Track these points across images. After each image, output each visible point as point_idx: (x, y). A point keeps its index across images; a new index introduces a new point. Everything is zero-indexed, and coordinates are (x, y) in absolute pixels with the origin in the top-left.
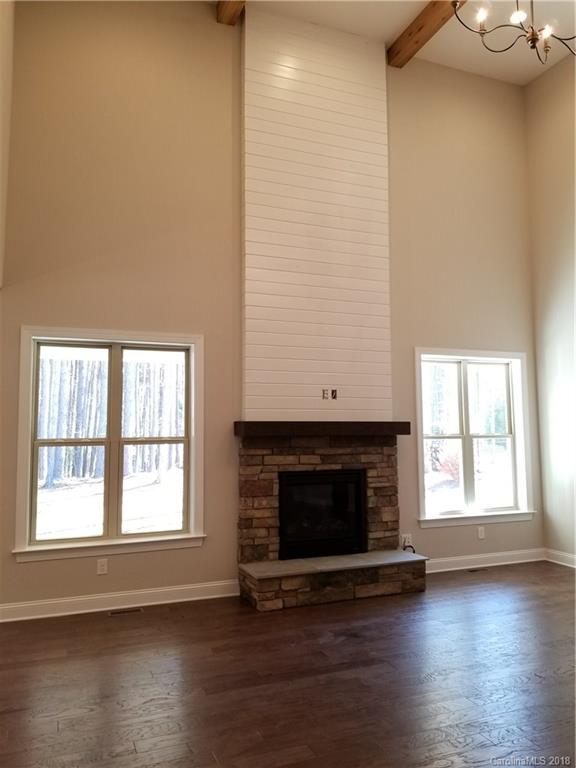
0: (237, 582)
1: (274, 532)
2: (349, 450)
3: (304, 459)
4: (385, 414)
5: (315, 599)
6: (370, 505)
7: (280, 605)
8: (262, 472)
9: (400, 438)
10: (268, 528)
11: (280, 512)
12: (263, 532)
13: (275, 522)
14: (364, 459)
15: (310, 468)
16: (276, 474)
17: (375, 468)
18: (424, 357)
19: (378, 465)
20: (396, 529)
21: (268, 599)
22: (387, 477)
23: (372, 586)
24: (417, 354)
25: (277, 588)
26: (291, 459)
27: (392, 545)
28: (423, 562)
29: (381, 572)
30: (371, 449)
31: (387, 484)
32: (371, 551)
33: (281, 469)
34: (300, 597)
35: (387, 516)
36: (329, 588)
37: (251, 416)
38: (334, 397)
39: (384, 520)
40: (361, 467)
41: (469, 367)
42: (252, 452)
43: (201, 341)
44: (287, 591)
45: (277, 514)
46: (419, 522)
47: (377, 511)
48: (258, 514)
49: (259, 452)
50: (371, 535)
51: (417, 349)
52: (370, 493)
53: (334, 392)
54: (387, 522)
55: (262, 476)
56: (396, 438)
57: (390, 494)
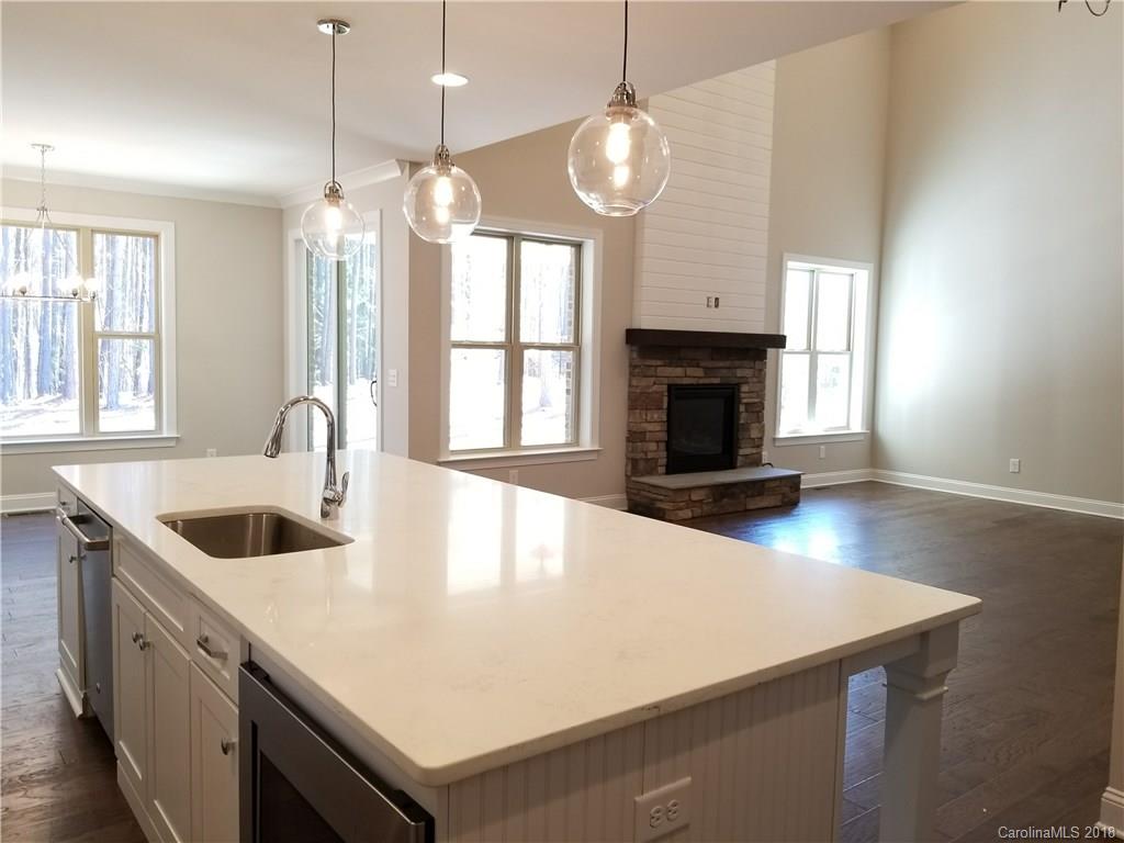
0: (624, 496)
1: (663, 446)
2: (728, 364)
3: (690, 371)
4: (758, 327)
5: (715, 510)
6: (742, 421)
7: (690, 515)
8: (655, 384)
9: (771, 352)
10: (657, 442)
11: (669, 426)
12: (653, 446)
13: (664, 436)
14: (739, 373)
15: (693, 381)
16: (665, 387)
17: (747, 383)
18: (791, 264)
19: (750, 380)
20: (759, 446)
21: (681, 509)
22: (757, 392)
23: (758, 498)
24: (785, 259)
25: (687, 498)
26: (679, 371)
27: (756, 462)
28: (799, 476)
29: (767, 485)
30: (746, 363)
31: (756, 400)
32: (742, 466)
33: (671, 382)
34: (705, 508)
35: (754, 434)
36: (725, 500)
37: (647, 322)
38: (717, 306)
39: (752, 436)
40: (735, 381)
41: (821, 276)
42: (649, 362)
43: (601, 235)
44: (695, 501)
45: (665, 428)
46: (774, 439)
47: (746, 428)
48: (650, 427)
49: (653, 363)
50: (742, 452)
51: (786, 255)
52: (742, 408)
53: (717, 299)
54: (754, 439)
55: (655, 388)
56: (766, 351)
57: (757, 410)
